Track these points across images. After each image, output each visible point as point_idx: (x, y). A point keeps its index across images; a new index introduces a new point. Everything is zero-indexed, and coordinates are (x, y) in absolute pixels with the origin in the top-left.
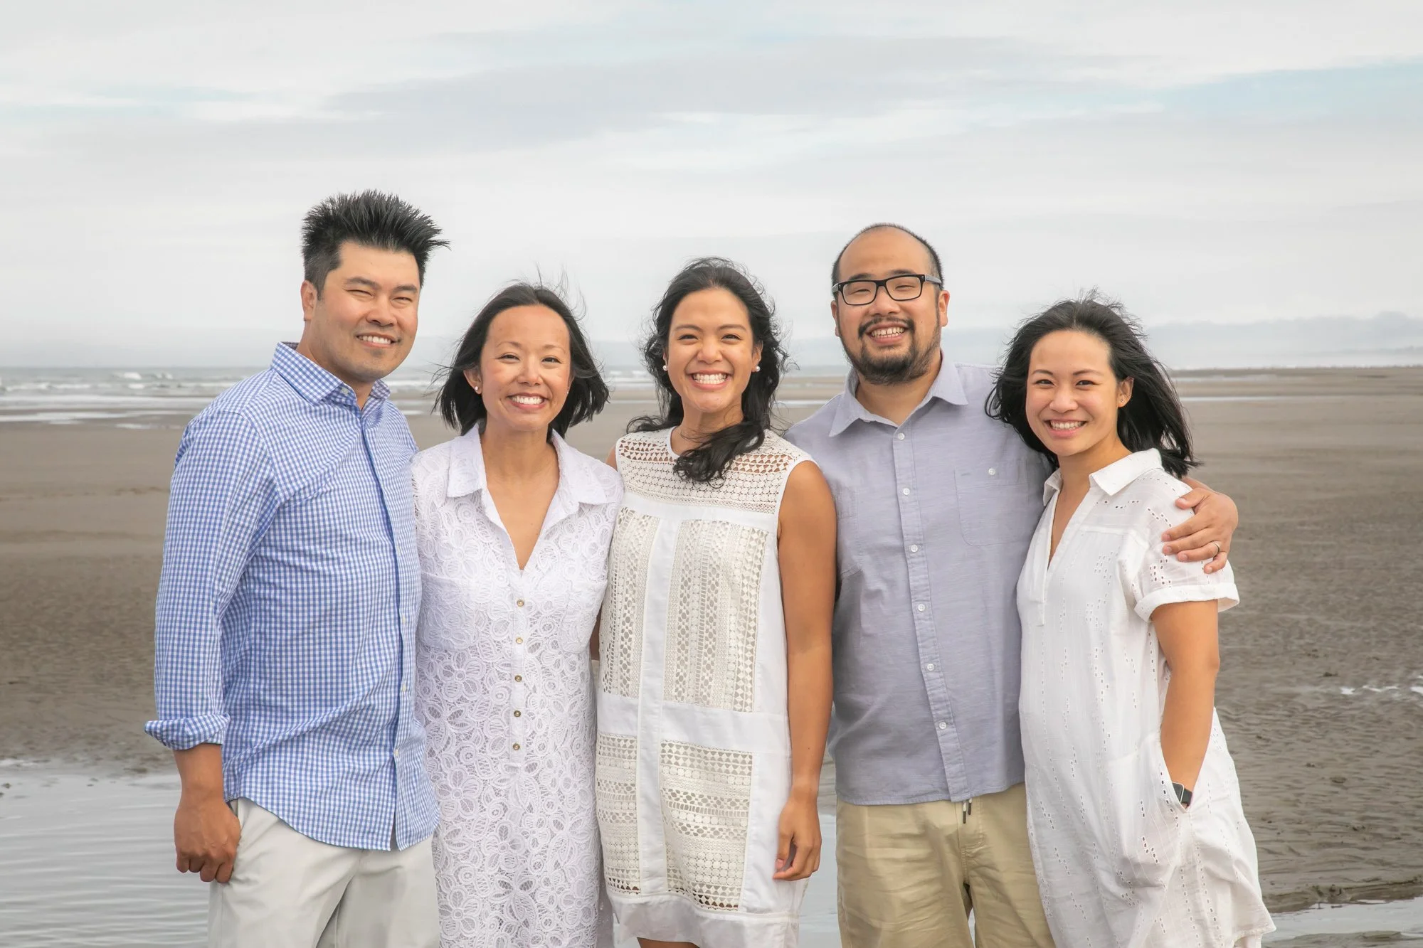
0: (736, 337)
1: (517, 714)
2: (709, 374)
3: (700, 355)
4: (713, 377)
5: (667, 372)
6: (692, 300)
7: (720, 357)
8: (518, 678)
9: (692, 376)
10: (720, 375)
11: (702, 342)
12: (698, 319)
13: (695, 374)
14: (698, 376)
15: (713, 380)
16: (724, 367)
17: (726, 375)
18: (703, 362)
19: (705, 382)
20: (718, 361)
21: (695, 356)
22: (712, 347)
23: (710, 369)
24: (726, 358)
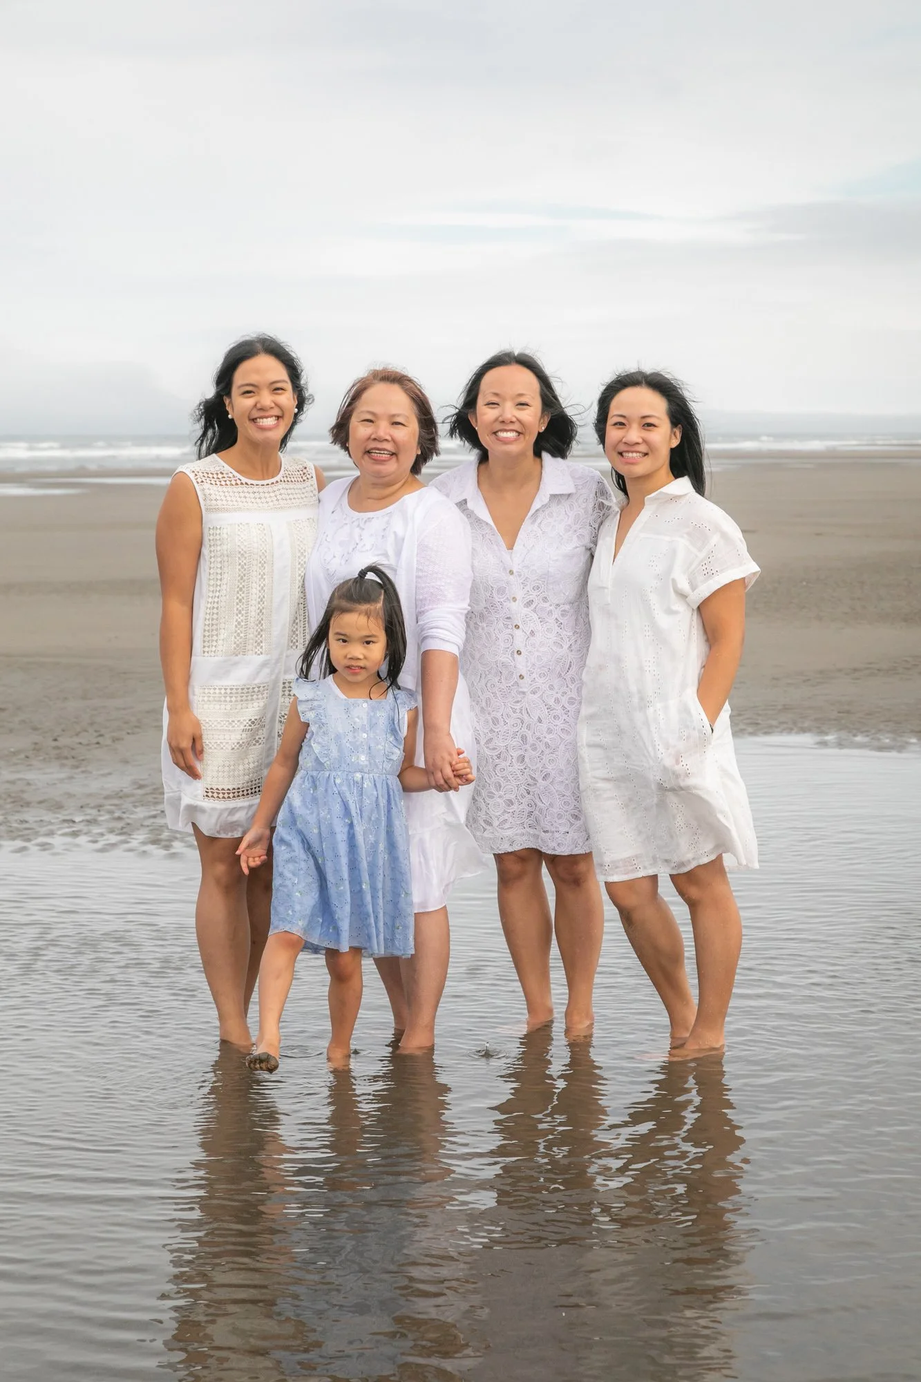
0: (282, 389)
1: (519, 653)
2: (267, 417)
3: (259, 406)
4: (269, 419)
5: (233, 420)
6: (246, 365)
7: (273, 405)
8: (517, 627)
9: (254, 420)
10: (274, 418)
11: (258, 395)
12: (254, 379)
13: (256, 419)
14: (258, 420)
15: (270, 422)
16: (276, 412)
17: (278, 417)
18: (261, 409)
19: (264, 424)
20: (272, 408)
21: (255, 405)
22: (267, 399)
23: (267, 414)
24: (277, 405)
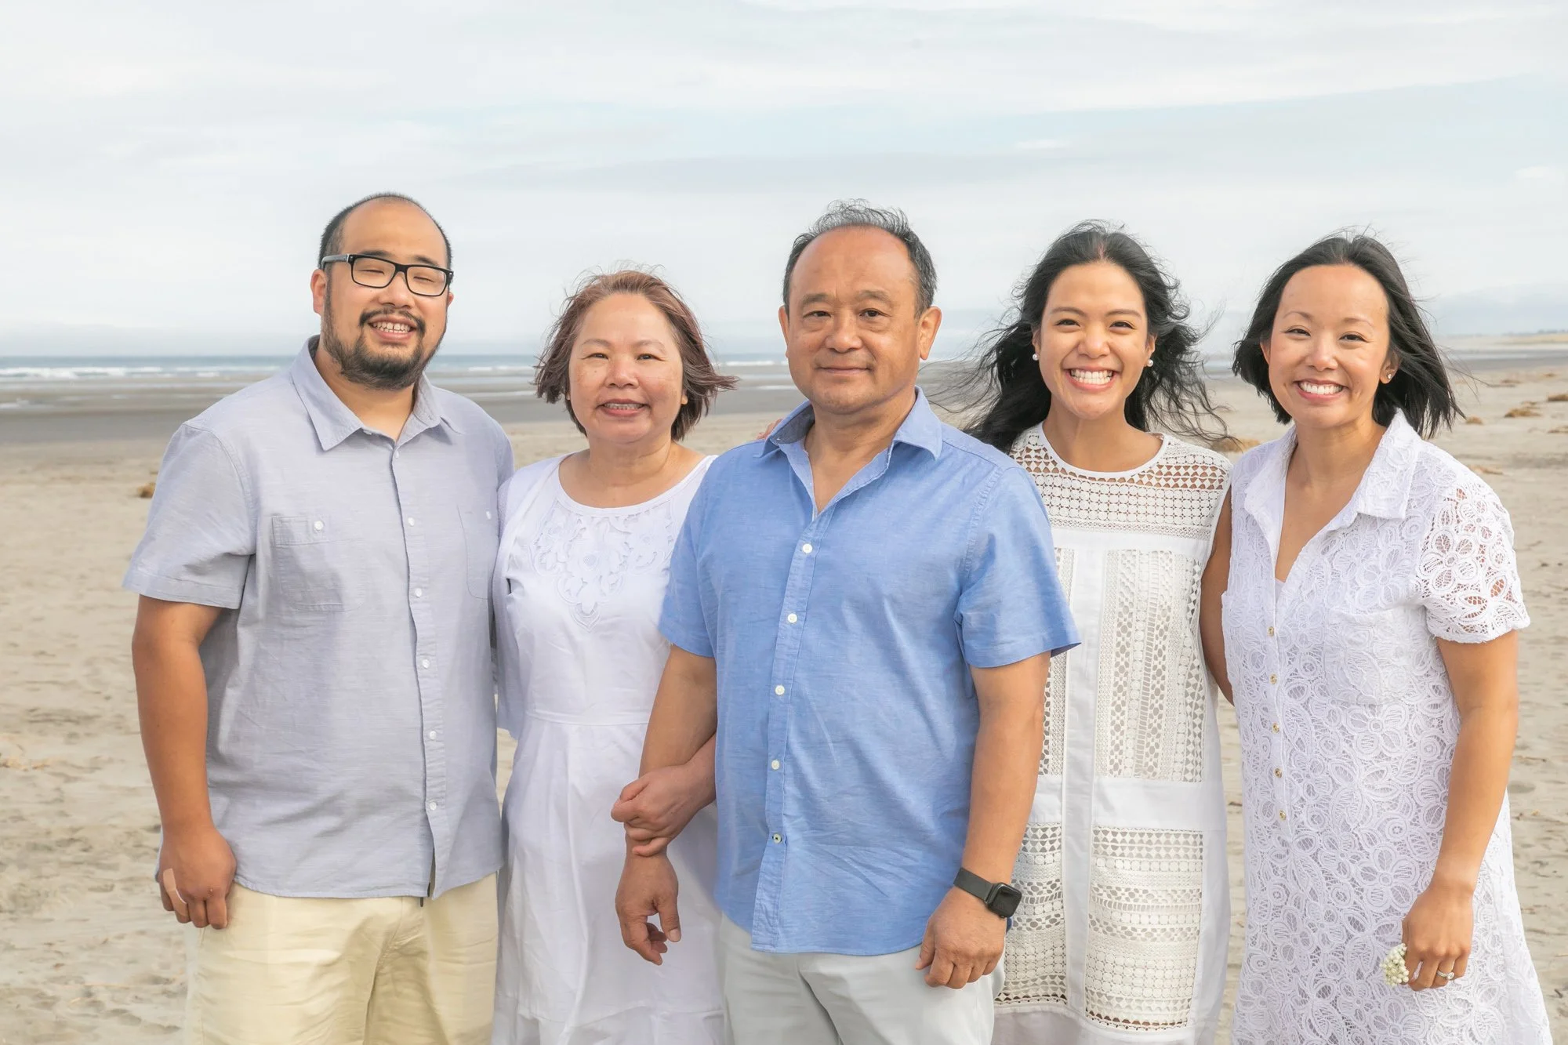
0: (1128, 326)
2: (1092, 370)
3: (1081, 347)
4: (1096, 374)
5: (1038, 362)
6: (1073, 276)
7: (1107, 350)
9: (1070, 372)
10: (1106, 373)
11: (1085, 329)
12: (1082, 301)
13: (1074, 370)
14: (1078, 373)
15: (1096, 379)
16: (1110, 363)
17: (1113, 373)
18: (1087, 355)
19: (1086, 381)
20: (1104, 356)
21: (1076, 347)
22: (1099, 338)
23: (1093, 365)
24: (1114, 351)
